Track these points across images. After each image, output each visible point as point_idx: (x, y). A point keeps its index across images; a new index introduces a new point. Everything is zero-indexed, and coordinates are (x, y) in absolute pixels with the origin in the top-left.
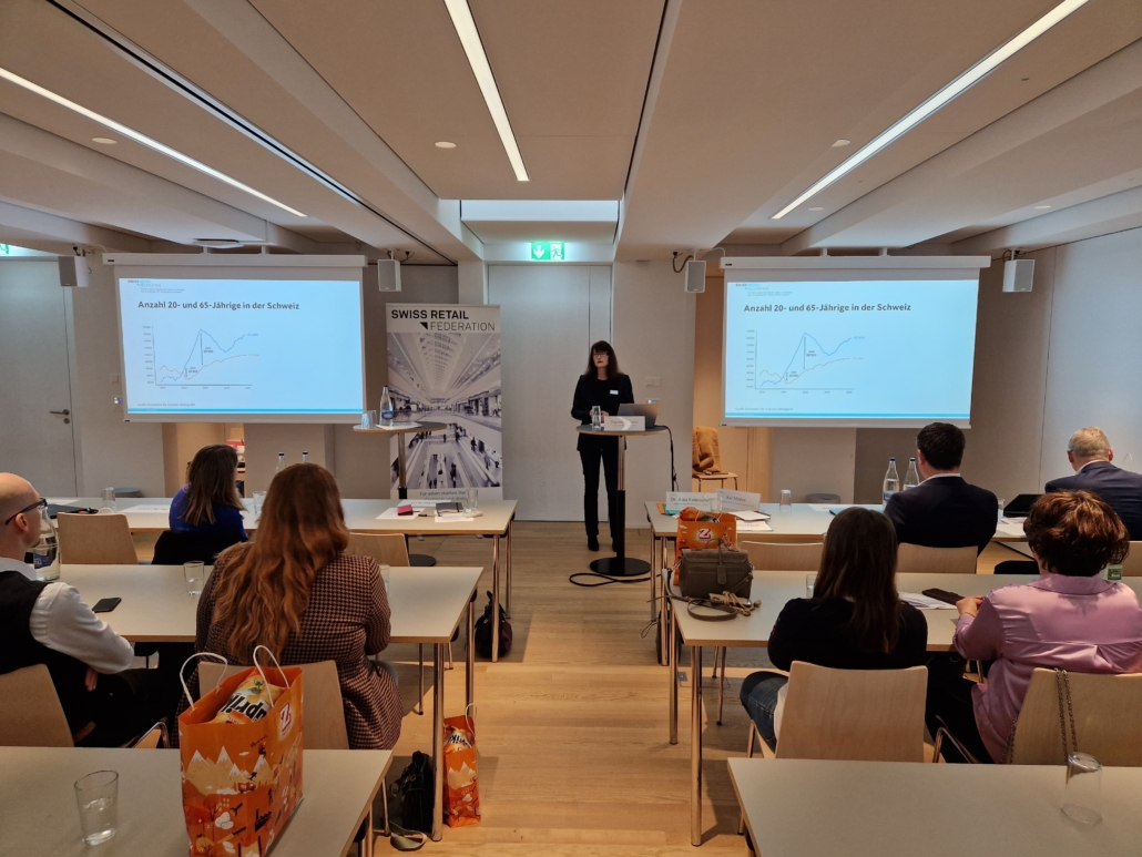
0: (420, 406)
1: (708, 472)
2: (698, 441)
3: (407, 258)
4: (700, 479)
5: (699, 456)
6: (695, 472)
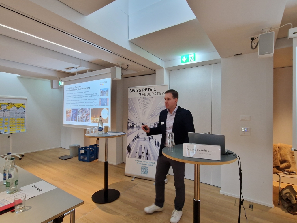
0: (137, 126)
1: (286, 173)
2: (279, 152)
3: (128, 67)
4: (280, 176)
5: (280, 161)
6: (276, 170)
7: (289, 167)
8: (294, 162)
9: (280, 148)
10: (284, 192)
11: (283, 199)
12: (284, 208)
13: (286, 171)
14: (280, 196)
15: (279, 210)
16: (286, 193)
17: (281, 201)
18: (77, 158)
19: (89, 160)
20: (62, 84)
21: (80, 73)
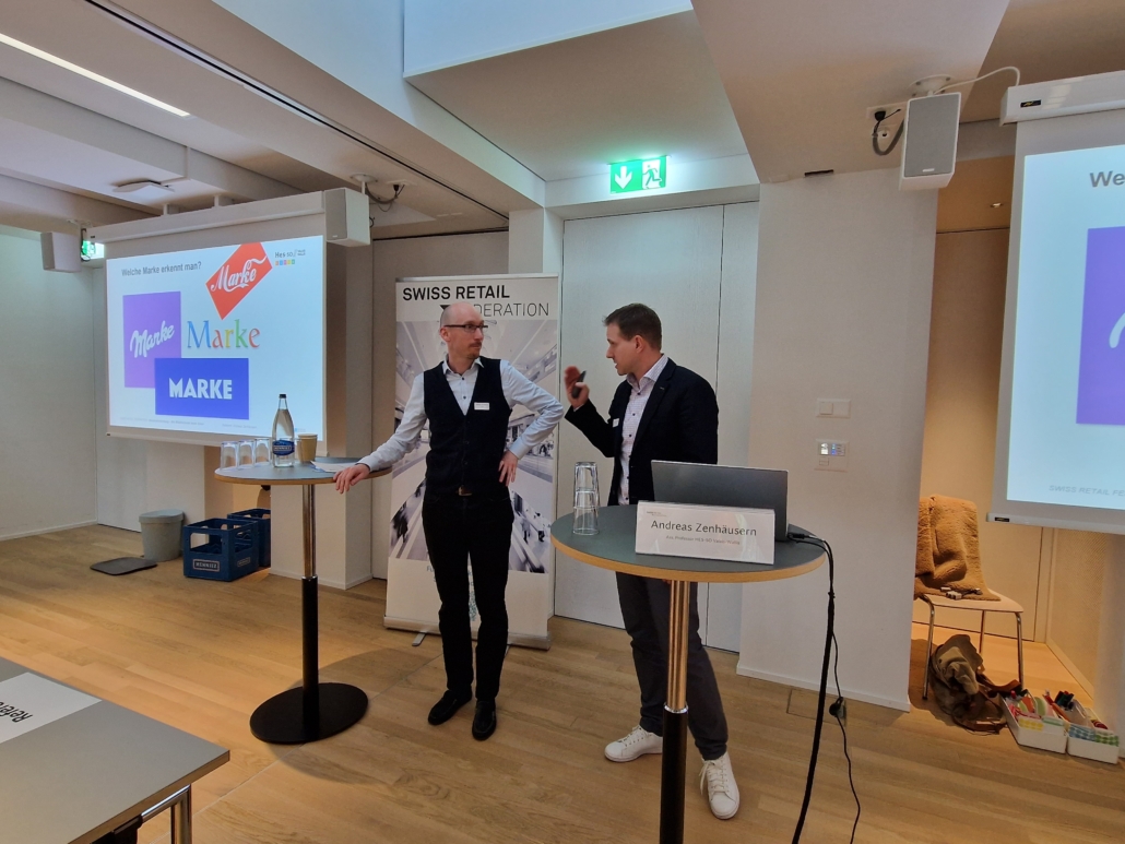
1: (953, 593)
2: (933, 524)
3: (396, 196)
4: (932, 606)
5: (934, 554)
6: (923, 587)
7: (959, 574)
8: (975, 559)
9: (935, 512)
10: (945, 657)
11: (939, 681)
12: (940, 710)
13: (953, 589)
14: (929, 672)
15: (926, 718)
16: (950, 662)
17: (933, 686)
18: (179, 566)
19: (232, 574)
20: (95, 251)
21: (180, 207)
